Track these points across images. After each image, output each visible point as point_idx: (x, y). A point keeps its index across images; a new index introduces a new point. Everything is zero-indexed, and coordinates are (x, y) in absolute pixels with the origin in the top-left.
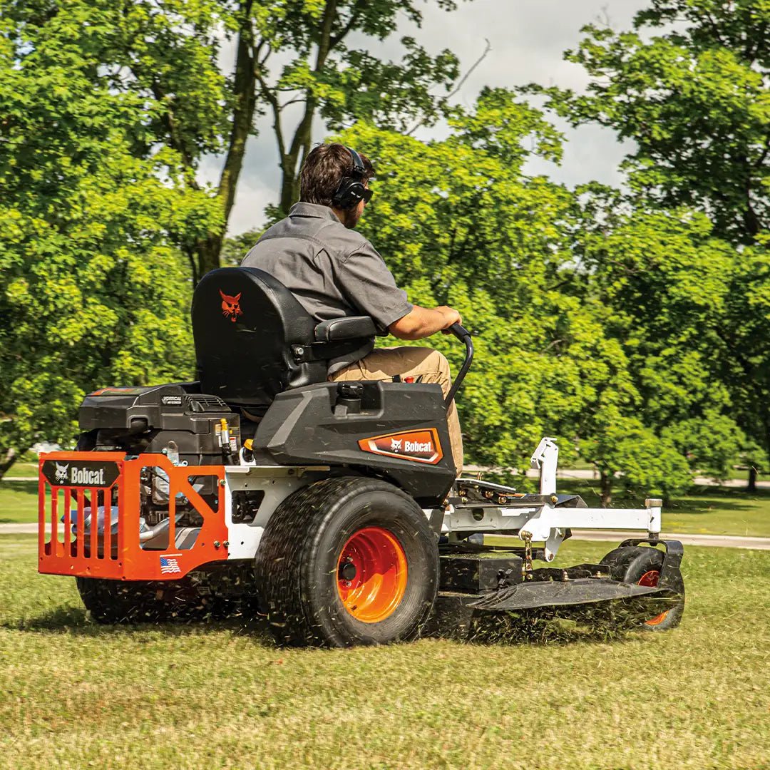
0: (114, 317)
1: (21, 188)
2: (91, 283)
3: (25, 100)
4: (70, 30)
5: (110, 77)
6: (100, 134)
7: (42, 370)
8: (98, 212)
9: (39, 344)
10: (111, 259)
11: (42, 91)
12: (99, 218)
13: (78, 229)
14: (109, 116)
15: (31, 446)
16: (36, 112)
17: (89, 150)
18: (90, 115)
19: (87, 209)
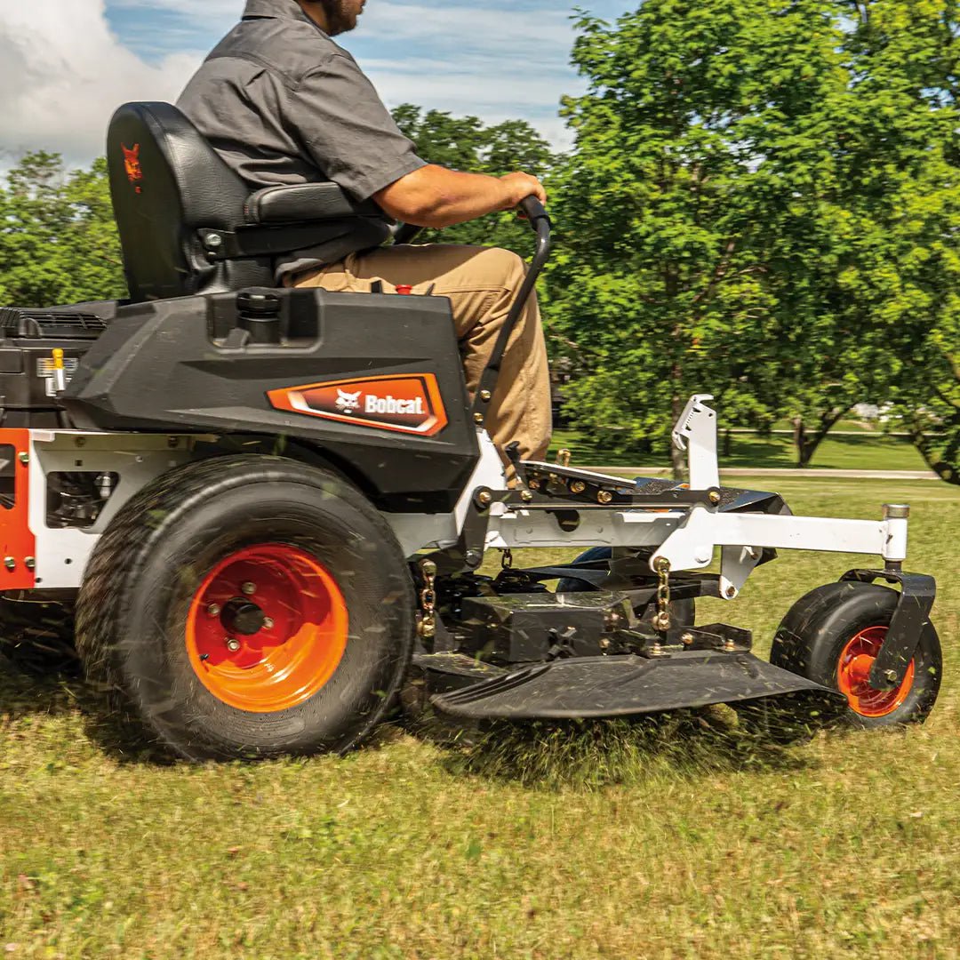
0: (929, 299)
1: (853, 192)
2: (908, 270)
3: (858, 120)
4: (895, 57)
5: (931, 99)
6: (922, 144)
7: (866, 344)
8: (917, 212)
9: (864, 323)
10: (927, 251)
11: (873, 112)
12: (917, 217)
13: (899, 226)
14: (929, 129)
15: (852, 406)
16: (867, 130)
17: (910, 158)
18: (913, 130)
19: (908, 209)
